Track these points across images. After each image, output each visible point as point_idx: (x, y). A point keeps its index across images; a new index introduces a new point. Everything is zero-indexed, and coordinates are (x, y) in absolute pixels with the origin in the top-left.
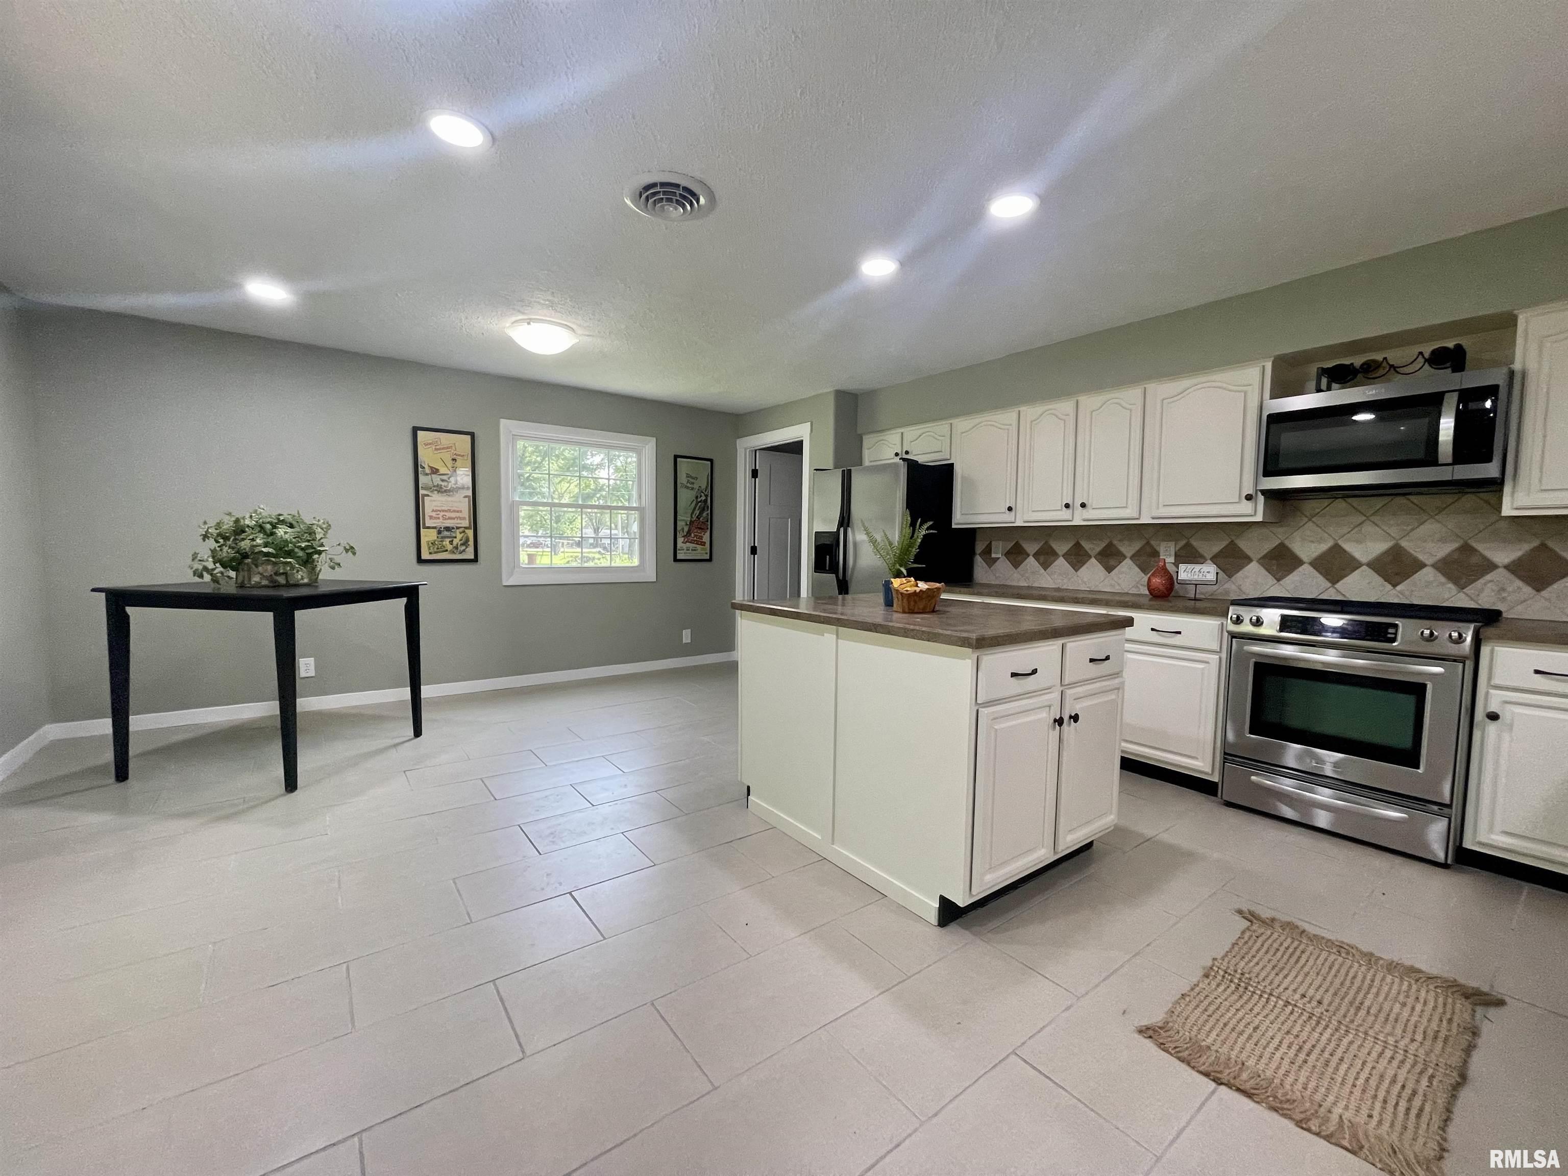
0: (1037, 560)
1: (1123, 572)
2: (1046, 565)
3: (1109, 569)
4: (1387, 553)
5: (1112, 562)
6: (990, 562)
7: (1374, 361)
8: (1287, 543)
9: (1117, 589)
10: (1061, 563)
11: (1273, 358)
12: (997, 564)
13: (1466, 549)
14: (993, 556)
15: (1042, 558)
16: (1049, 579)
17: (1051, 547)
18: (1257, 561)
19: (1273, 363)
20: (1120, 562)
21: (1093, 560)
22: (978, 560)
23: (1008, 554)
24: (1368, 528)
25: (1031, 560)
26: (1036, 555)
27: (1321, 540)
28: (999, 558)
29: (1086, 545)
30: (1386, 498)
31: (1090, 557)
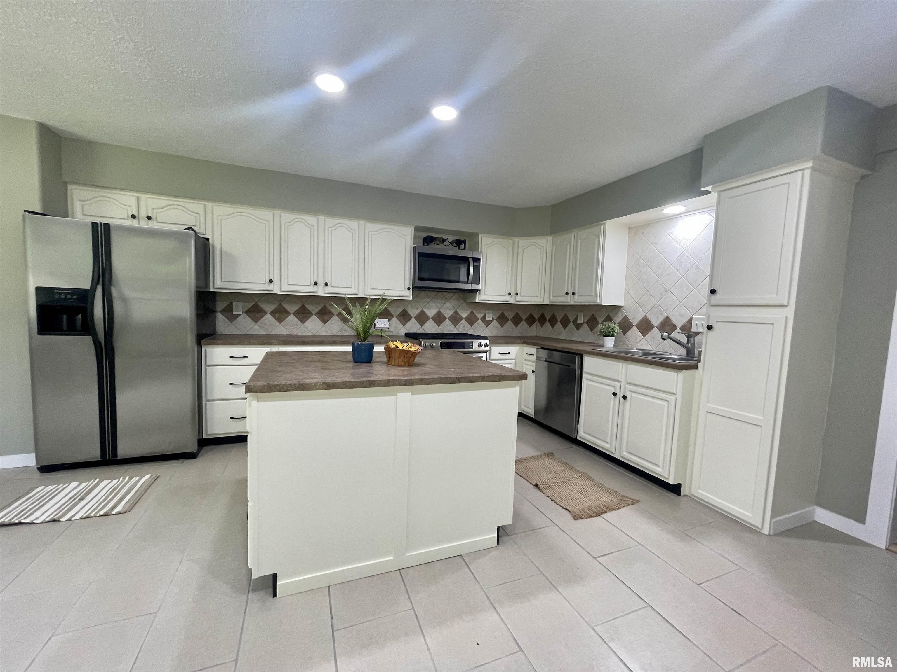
0: (274, 317)
1: (333, 323)
2: (280, 320)
3: (325, 322)
4: (436, 314)
5: (326, 318)
6: (232, 318)
7: (432, 237)
8: (406, 309)
9: (329, 333)
10: (292, 319)
11: (414, 226)
12: (238, 319)
13: (456, 313)
14: (235, 313)
15: (277, 315)
16: (283, 329)
17: (285, 308)
18: (396, 317)
19: (414, 228)
20: (331, 318)
21: (314, 317)
22: (220, 317)
23: (248, 312)
24: (432, 304)
25: (268, 316)
26: (273, 313)
27: (417, 308)
28: (241, 315)
29: (310, 307)
30: (436, 292)
31: (312, 314)
